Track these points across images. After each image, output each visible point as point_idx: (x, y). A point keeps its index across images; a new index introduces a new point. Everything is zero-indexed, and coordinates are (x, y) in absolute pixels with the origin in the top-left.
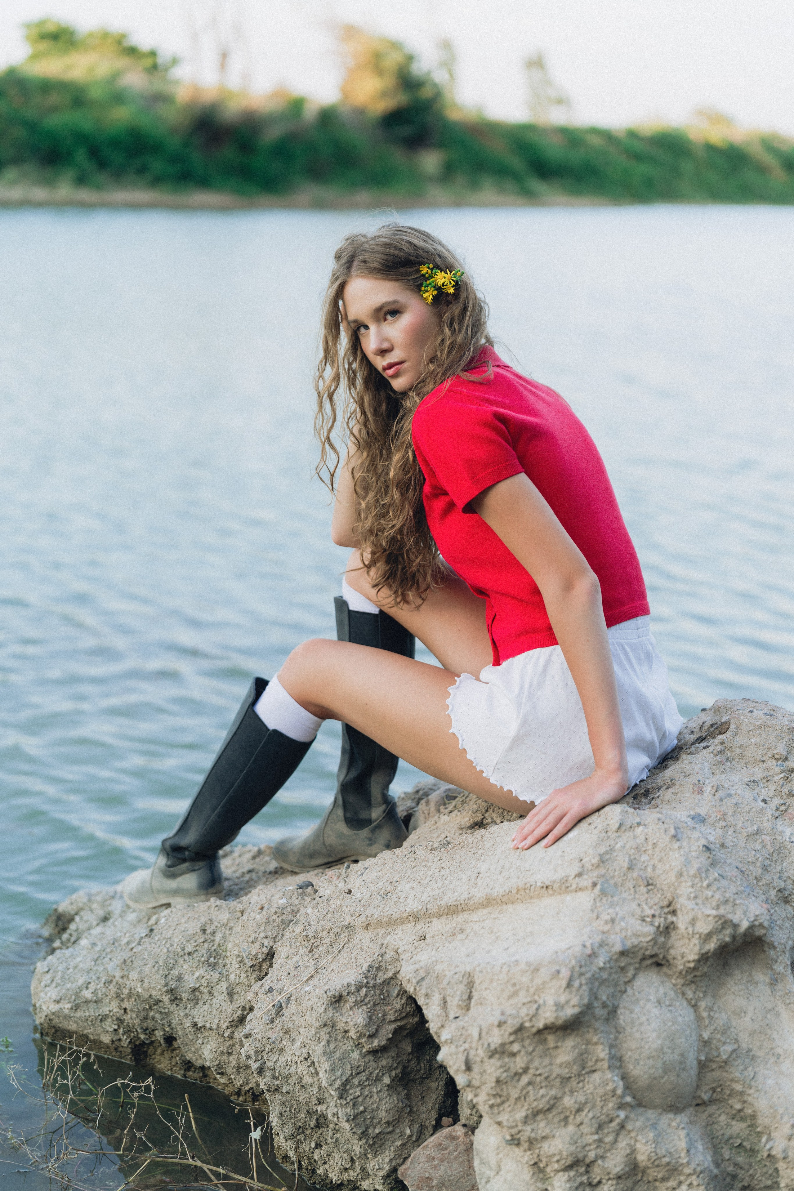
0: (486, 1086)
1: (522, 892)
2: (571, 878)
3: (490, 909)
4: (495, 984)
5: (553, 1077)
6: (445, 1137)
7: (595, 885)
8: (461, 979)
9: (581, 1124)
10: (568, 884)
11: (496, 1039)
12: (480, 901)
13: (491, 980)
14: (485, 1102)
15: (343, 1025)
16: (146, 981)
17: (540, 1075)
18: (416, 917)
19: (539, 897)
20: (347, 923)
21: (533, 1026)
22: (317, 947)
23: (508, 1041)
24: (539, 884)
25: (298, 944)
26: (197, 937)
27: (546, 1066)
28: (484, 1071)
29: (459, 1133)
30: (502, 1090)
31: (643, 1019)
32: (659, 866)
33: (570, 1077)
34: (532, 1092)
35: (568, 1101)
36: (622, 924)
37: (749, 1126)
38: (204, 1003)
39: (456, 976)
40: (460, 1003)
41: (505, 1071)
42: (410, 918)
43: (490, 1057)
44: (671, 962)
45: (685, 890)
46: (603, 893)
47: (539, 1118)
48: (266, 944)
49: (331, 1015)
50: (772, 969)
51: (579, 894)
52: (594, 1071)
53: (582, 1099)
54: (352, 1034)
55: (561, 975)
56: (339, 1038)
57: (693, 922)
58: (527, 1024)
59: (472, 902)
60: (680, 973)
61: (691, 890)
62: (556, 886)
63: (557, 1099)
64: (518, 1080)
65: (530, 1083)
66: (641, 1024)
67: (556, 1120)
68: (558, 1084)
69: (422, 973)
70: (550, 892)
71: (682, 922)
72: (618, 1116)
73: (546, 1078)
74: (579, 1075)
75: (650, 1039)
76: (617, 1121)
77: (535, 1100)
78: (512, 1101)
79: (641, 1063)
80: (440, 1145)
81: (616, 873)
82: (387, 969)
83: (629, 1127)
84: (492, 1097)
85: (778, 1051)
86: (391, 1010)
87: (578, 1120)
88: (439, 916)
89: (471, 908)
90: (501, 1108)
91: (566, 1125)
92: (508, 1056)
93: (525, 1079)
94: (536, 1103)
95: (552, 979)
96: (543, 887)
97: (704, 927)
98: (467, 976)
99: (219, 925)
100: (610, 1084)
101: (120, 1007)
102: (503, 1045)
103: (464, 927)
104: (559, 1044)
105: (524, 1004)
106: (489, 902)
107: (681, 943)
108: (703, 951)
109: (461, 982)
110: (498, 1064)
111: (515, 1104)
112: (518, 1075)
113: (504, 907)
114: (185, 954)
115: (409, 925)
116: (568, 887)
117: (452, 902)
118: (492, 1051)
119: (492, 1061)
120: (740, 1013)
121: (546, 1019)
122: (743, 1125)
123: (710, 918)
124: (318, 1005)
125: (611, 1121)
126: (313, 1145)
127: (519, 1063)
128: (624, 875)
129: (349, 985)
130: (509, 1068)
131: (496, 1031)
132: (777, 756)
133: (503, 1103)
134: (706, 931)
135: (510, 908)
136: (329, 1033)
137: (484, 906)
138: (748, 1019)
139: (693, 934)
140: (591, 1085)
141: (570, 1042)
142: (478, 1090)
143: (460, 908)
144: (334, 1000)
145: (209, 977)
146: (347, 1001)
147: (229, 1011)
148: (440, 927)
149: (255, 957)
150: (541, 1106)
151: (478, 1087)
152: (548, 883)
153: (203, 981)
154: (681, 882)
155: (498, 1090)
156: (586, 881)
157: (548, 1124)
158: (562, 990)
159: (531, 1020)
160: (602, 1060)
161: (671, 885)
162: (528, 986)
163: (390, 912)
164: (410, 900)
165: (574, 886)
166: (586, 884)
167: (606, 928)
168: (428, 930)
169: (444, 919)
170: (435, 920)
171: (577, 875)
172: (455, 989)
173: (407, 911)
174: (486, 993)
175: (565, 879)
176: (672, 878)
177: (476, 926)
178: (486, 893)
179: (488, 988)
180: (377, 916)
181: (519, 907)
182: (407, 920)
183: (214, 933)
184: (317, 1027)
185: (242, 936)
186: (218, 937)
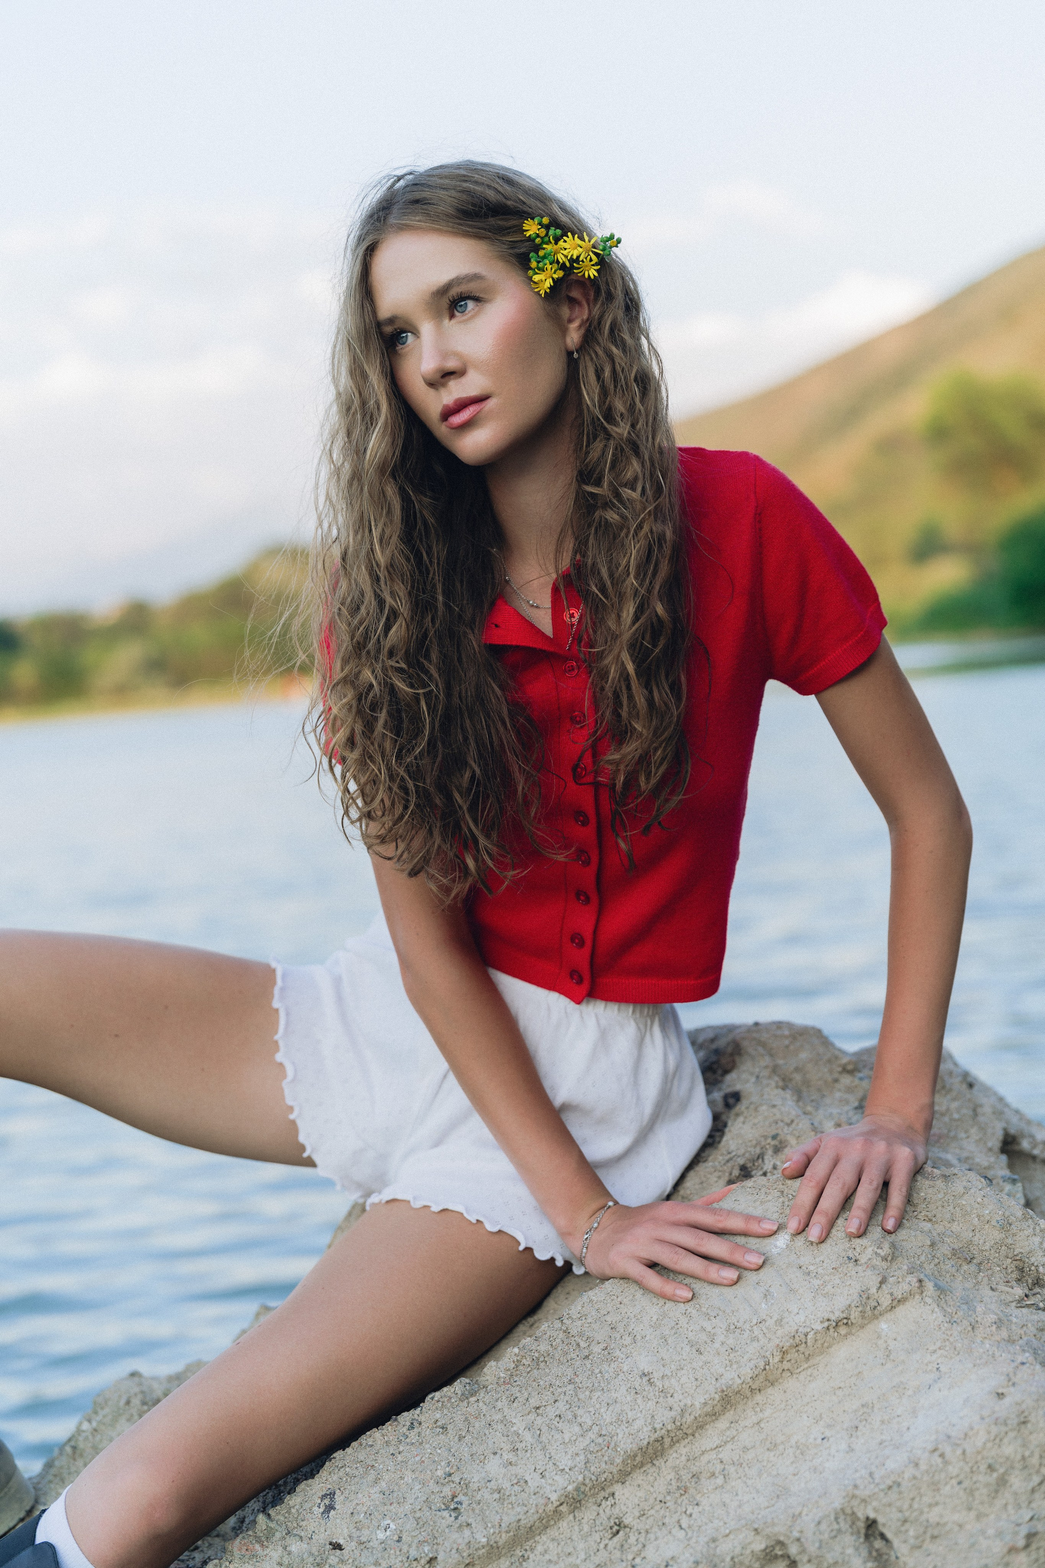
1: (792, 1355)
2: (873, 1290)
3: (730, 1415)
7: (920, 1284)
8: (836, 1527)
10: (872, 1303)
12: (708, 1409)
13: (935, 1487)
18: (574, 1502)
19: (824, 1349)
24: (818, 1327)
39: (823, 1527)
42: (564, 1508)
46: (941, 1290)
51: (901, 1310)
59: (689, 1419)
62: (855, 1315)
70: (843, 1330)
88: (623, 1476)
89: (690, 1431)
96: (828, 1328)
98: (842, 1517)
103: (694, 1469)
105: (1033, 1491)
106: (726, 1403)
109: (839, 1531)
113: (759, 1398)
115: (563, 1524)
116: (875, 1307)
117: (646, 1436)
135: (774, 1394)
137: (714, 1415)
143: (667, 1441)
148: (641, 1494)
152: (838, 1315)
156: (904, 1284)
161: (998, 1246)
162: (1024, 1458)
163: (506, 1520)
164: (534, 1482)
165: (886, 1302)
166: (905, 1287)
167: (1004, 1334)
168: (616, 1511)
169: (638, 1477)
170: (617, 1488)
171: (881, 1283)
172: (838, 1548)
173: (554, 1497)
174: (933, 1516)
175: (865, 1296)
176: (997, 1235)
177: (725, 1454)
178: (712, 1389)
179: (930, 1506)
180: (484, 1540)
181: (791, 1384)
182: (557, 1514)
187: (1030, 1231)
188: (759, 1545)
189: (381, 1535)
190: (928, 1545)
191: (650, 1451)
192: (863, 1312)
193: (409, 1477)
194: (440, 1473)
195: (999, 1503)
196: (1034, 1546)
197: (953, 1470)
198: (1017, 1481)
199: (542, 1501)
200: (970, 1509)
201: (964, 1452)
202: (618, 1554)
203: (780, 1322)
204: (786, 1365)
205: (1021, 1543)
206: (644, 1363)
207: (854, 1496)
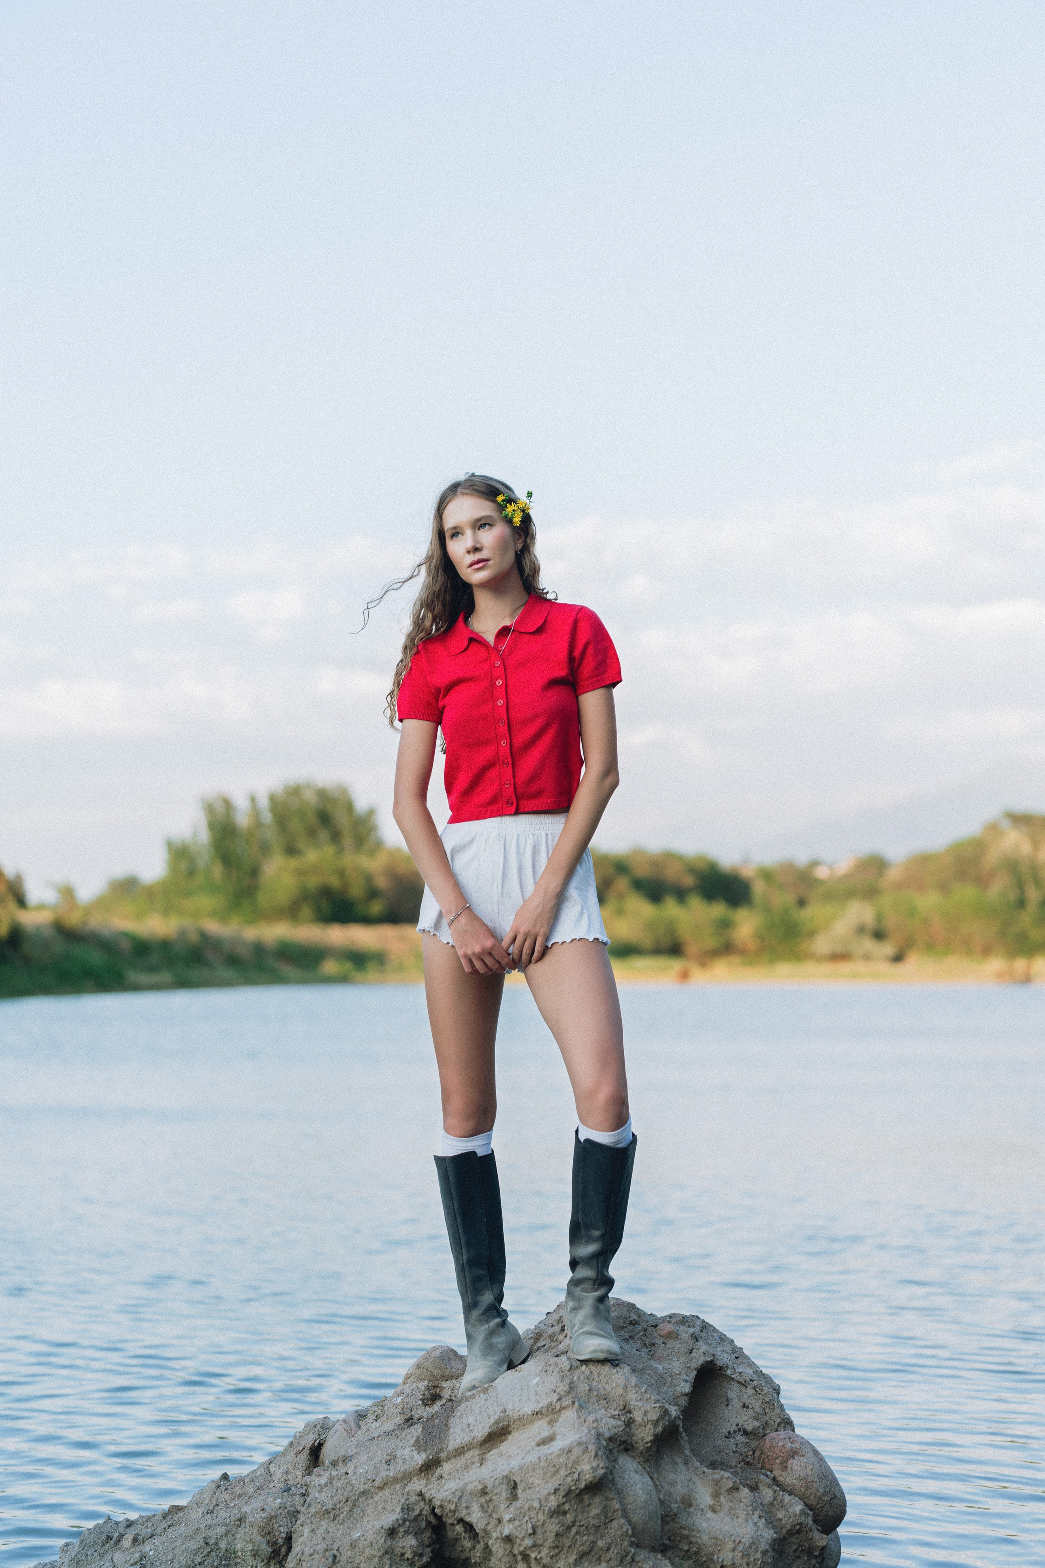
0: (548, 1541)
2: (554, 1402)
3: (491, 1443)
4: (537, 1471)
5: (590, 1526)
7: (573, 1403)
8: (502, 1481)
9: (610, 1559)
10: (553, 1407)
11: (553, 1502)
13: (534, 1470)
14: (547, 1555)
15: (400, 1550)
17: (583, 1526)
19: (531, 1422)
20: (362, 1490)
21: (577, 1488)
22: (338, 1515)
23: (562, 1502)
24: (530, 1413)
25: (318, 1520)
26: (202, 1550)
27: (585, 1519)
28: (545, 1531)
30: (559, 1541)
31: (632, 1482)
32: (607, 1386)
33: (600, 1526)
34: (579, 1539)
35: (601, 1543)
36: (603, 1421)
37: (694, 1562)
39: (497, 1481)
40: (508, 1496)
41: (562, 1526)
42: (423, 1468)
43: (551, 1517)
44: (635, 1445)
45: (632, 1397)
46: (581, 1407)
47: (583, 1560)
48: (282, 1530)
49: (390, 1544)
50: (683, 1453)
51: (564, 1412)
52: (612, 1520)
53: (609, 1540)
54: (408, 1555)
55: (590, 1449)
56: (397, 1561)
57: (646, 1413)
58: (573, 1488)
60: (642, 1453)
61: (636, 1395)
62: (544, 1411)
63: (594, 1542)
64: (570, 1532)
65: (577, 1533)
66: (632, 1486)
67: (594, 1560)
68: (594, 1531)
69: (458, 1494)
70: (540, 1416)
71: (638, 1416)
72: (630, 1551)
73: (586, 1528)
74: (605, 1523)
75: (639, 1495)
76: (630, 1555)
77: (581, 1545)
78: (566, 1549)
79: (638, 1512)
81: (583, 1395)
82: (413, 1510)
83: (637, 1559)
84: (552, 1550)
85: (701, 1506)
86: (425, 1537)
87: (608, 1556)
88: (447, 1459)
89: (475, 1446)
90: (558, 1558)
91: (599, 1564)
92: (562, 1515)
93: (574, 1530)
94: (582, 1547)
95: (583, 1453)
96: (533, 1414)
97: (653, 1416)
98: (505, 1479)
99: (219, 1537)
100: (624, 1527)
102: (558, 1506)
104: (591, 1501)
105: (566, 1476)
107: (640, 1430)
108: (656, 1433)
109: (503, 1483)
110: (557, 1521)
111: (568, 1552)
112: (569, 1528)
113: (503, 1438)
116: (553, 1409)
117: (458, 1445)
118: (552, 1512)
119: (553, 1520)
120: (673, 1484)
121: (586, 1480)
122: (691, 1562)
123: (656, 1409)
124: (378, 1538)
125: (627, 1555)
127: (569, 1518)
128: (588, 1395)
129: (397, 1520)
130: (564, 1523)
131: (552, 1498)
132: (633, 1322)
133: (559, 1553)
134: (656, 1418)
136: (390, 1558)
137: (486, 1442)
138: (679, 1487)
139: (648, 1421)
140: (613, 1530)
141: (597, 1500)
142: (541, 1548)
143: (466, 1449)
144: (389, 1532)
146: (399, 1532)
148: (452, 1467)
150: (585, 1549)
151: (541, 1545)
152: (538, 1409)
154: (628, 1392)
155: (557, 1542)
156: (567, 1402)
157: (589, 1564)
158: (592, 1459)
159: (575, 1484)
160: (617, 1510)
161: (620, 1396)
162: (566, 1464)
163: (402, 1469)
165: (558, 1408)
167: (595, 1425)
168: (441, 1472)
169: (453, 1461)
170: (445, 1464)
171: (558, 1400)
172: (500, 1489)
173: (420, 1463)
174: (531, 1480)
175: (550, 1404)
176: (621, 1391)
178: (485, 1431)
179: (531, 1477)
180: (392, 1475)
181: (516, 1434)
183: (216, 1544)
184: (380, 1557)
185: (252, 1534)
186: (223, 1545)
187: (634, 1392)
189: (361, 1471)
190: (527, 1490)
191: (459, 1451)
192: (548, 1410)
193: (379, 1452)
194: (389, 1452)
195: (554, 1479)
196: (558, 1494)
197: (541, 1465)
198: (563, 1472)
199: (416, 1464)
200: (543, 1479)
201: (547, 1459)
202: (436, 1486)
205: (552, 1491)
206: (471, 1420)
207: (513, 1472)
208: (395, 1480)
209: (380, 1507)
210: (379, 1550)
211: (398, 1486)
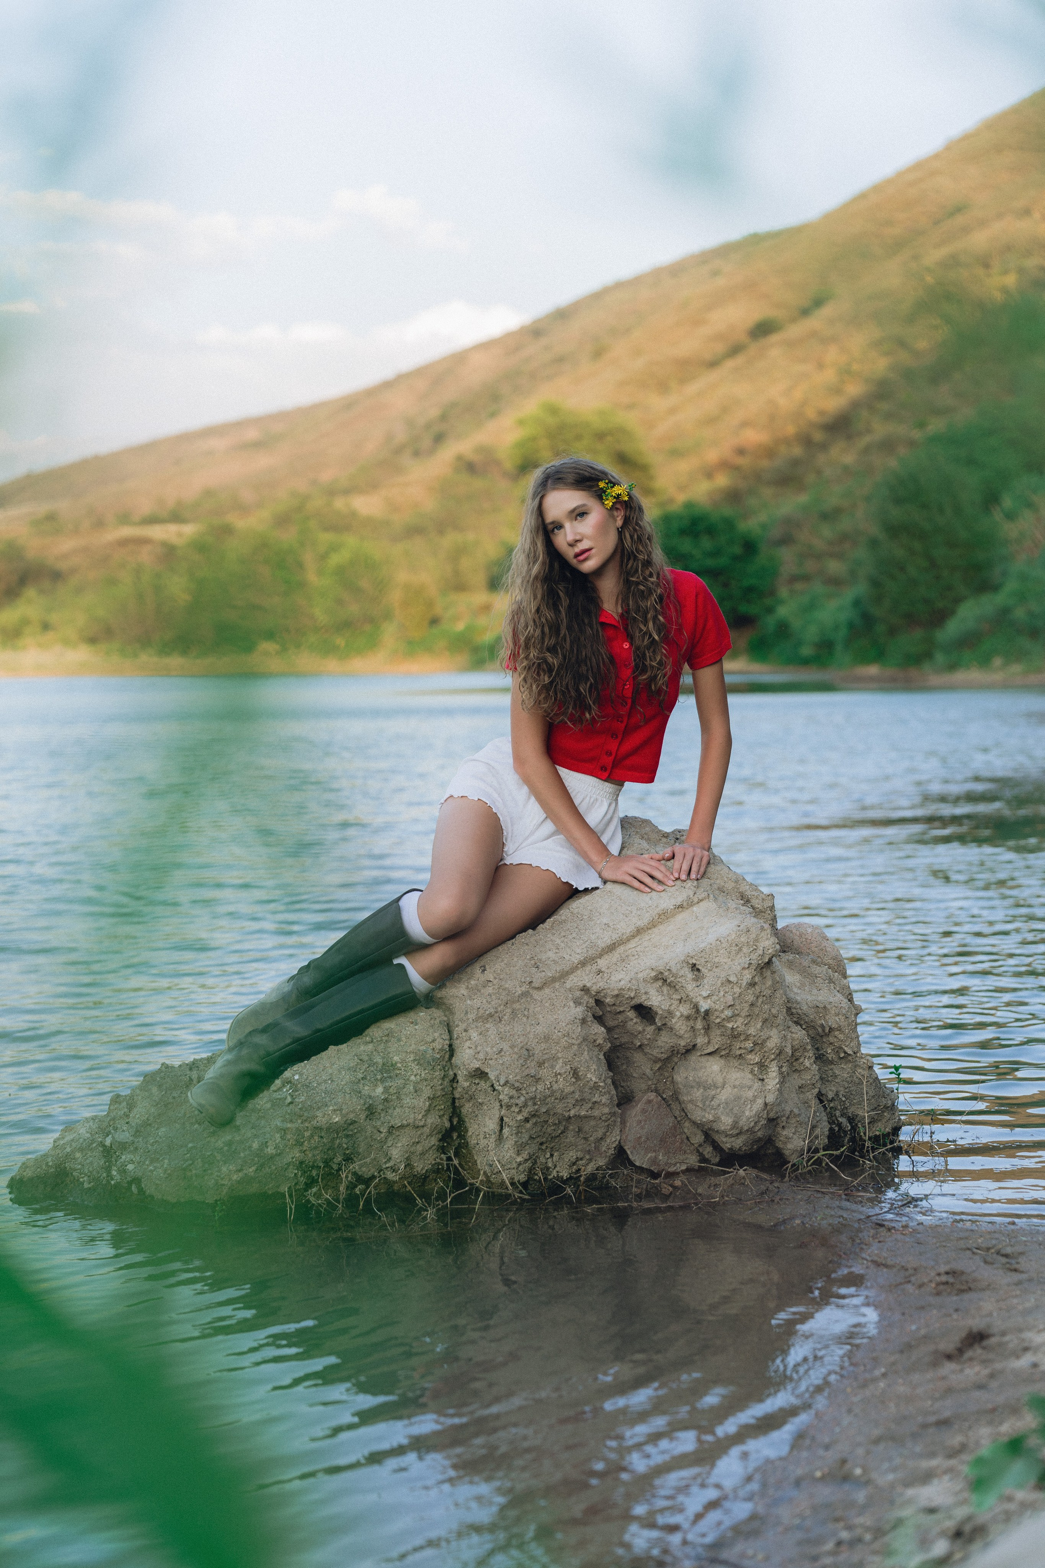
0: (743, 1011)
1: (662, 917)
2: (693, 896)
3: (639, 937)
4: (721, 952)
6: (646, 1103)
7: (708, 895)
8: (682, 965)
10: (692, 900)
12: (632, 934)
13: (717, 951)
14: (742, 1024)
16: (344, 1107)
17: (764, 995)
18: (583, 964)
19: (673, 916)
20: (520, 992)
21: (764, 961)
22: (502, 1017)
24: (672, 907)
25: (481, 1023)
27: (765, 990)
28: (742, 1002)
29: (652, 1097)
34: (763, 1008)
36: (741, 909)
38: (395, 1109)
39: (678, 965)
40: (694, 976)
41: (754, 996)
42: (579, 966)
49: (584, 1032)
51: (701, 904)
54: (598, 1042)
55: (765, 928)
56: (591, 1047)
58: (758, 963)
59: (625, 937)
62: (685, 904)
64: (758, 1002)
65: (762, 1002)
69: (633, 982)
70: (680, 909)
71: (757, 904)
77: (764, 1012)
78: (755, 1017)
80: (643, 1109)
81: (708, 889)
82: (581, 1003)
84: (746, 1018)
88: (600, 956)
89: (625, 942)
92: (754, 987)
93: (760, 1000)
96: (675, 908)
98: (684, 962)
101: (301, 1151)
102: (752, 978)
103: (628, 953)
105: (750, 953)
106: (639, 931)
110: (751, 992)
112: (758, 998)
113: (650, 931)
114: (359, 1080)
115: (579, 972)
116: (692, 902)
117: (609, 942)
118: (748, 984)
119: (750, 989)
124: (574, 1028)
126: (548, 1155)
127: (757, 989)
130: (756, 992)
133: (749, 1021)
135: (655, 930)
137: (634, 937)
139: (766, 908)
141: (770, 976)
142: (737, 1017)
143: (617, 944)
144: (582, 1021)
145: (396, 1085)
146: (588, 1021)
147: (421, 1104)
148: (607, 961)
149: (441, 1050)
152: (679, 903)
153: (391, 1090)
155: (750, 1011)
159: (759, 960)
161: (733, 888)
162: (747, 944)
163: (558, 969)
164: (567, 957)
165: (696, 900)
166: (703, 896)
168: (598, 967)
169: (606, 956)
170: (598, 960)
171: (697, 894)
172: (683, 972)
173: (576, 961)
174: (717, 960)
175: (689, 898)
176: (733, 885)
177: (638, 949)
178: (633, 927)
179: (715, 958)
181: (661, 927)
182: (576, 968)
183: (370, 1059)
184: (579, 1044)
185: (411, 1045)
186: (378, 1060)
188: (653, 974)
190: (714, 970)
191: (611, 947)
192: (688, 903)
193: (516, 959)
194: (528, 957)
195: (739, 956)
196: (750, 968)
197: (724, 946)
198: (745, 950)
199: (571, 963)
200: (729, 958)
201: (728, 940)
202: (600, 979)
203: (657, 907)
204: (660, 920)
205: (747, 966)
206: (605, 921)
207: (688, 956)
208: (554, 980)
209: (547, 1005)
210: (577, 1038)
211: (557, 985)
